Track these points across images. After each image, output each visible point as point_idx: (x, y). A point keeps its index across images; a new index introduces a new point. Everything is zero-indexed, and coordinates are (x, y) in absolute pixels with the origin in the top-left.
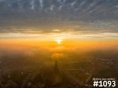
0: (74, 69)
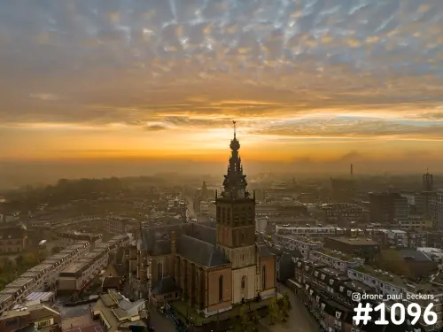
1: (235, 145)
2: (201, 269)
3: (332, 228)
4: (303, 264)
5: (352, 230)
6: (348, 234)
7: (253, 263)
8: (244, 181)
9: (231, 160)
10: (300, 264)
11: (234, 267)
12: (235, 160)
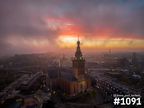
0: (108, 70)
1: (78, 43)
2: (69, 82)
3: (106, 69)
4: (99, 80)
5: (112, 70)
6: (111, 71)
7: (84, 80)
8: (82, 54)
9: (77, 48)
10: (98, 80)
11: (79, 81)
12: (78, 48)
